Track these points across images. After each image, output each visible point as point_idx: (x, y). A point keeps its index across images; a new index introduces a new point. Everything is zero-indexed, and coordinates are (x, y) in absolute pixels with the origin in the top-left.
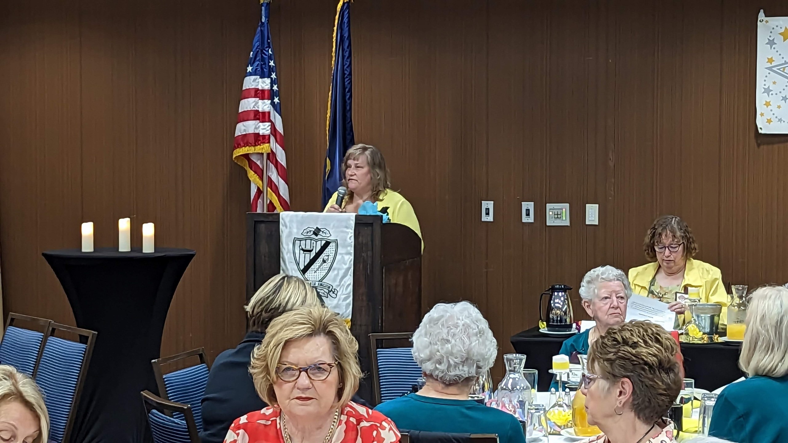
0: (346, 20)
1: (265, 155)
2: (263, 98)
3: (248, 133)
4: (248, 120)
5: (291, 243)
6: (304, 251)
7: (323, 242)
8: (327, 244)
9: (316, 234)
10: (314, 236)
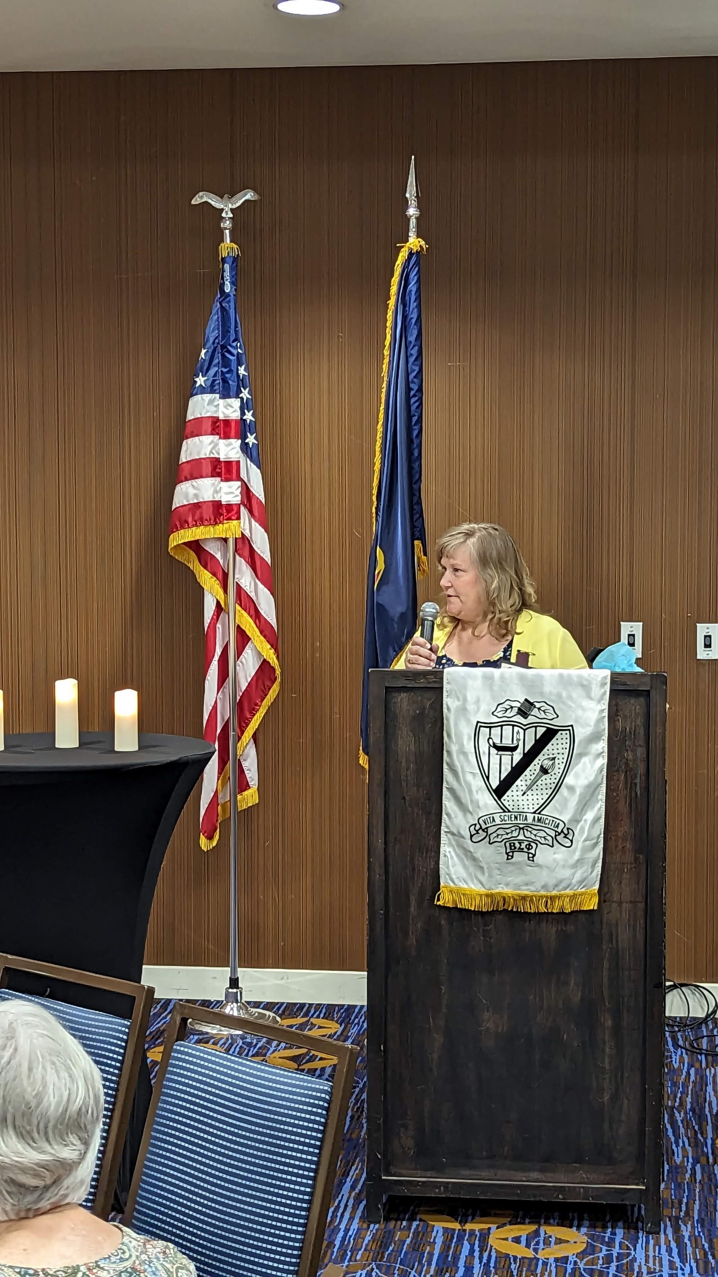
2: (226, 437)
3: (201, 500)
4: (202, 477)
5: (467, 731)
6: (499, 749)
7: (541, 731)
8: (550, 734)
9: (523, 713)
10: (519, 719)
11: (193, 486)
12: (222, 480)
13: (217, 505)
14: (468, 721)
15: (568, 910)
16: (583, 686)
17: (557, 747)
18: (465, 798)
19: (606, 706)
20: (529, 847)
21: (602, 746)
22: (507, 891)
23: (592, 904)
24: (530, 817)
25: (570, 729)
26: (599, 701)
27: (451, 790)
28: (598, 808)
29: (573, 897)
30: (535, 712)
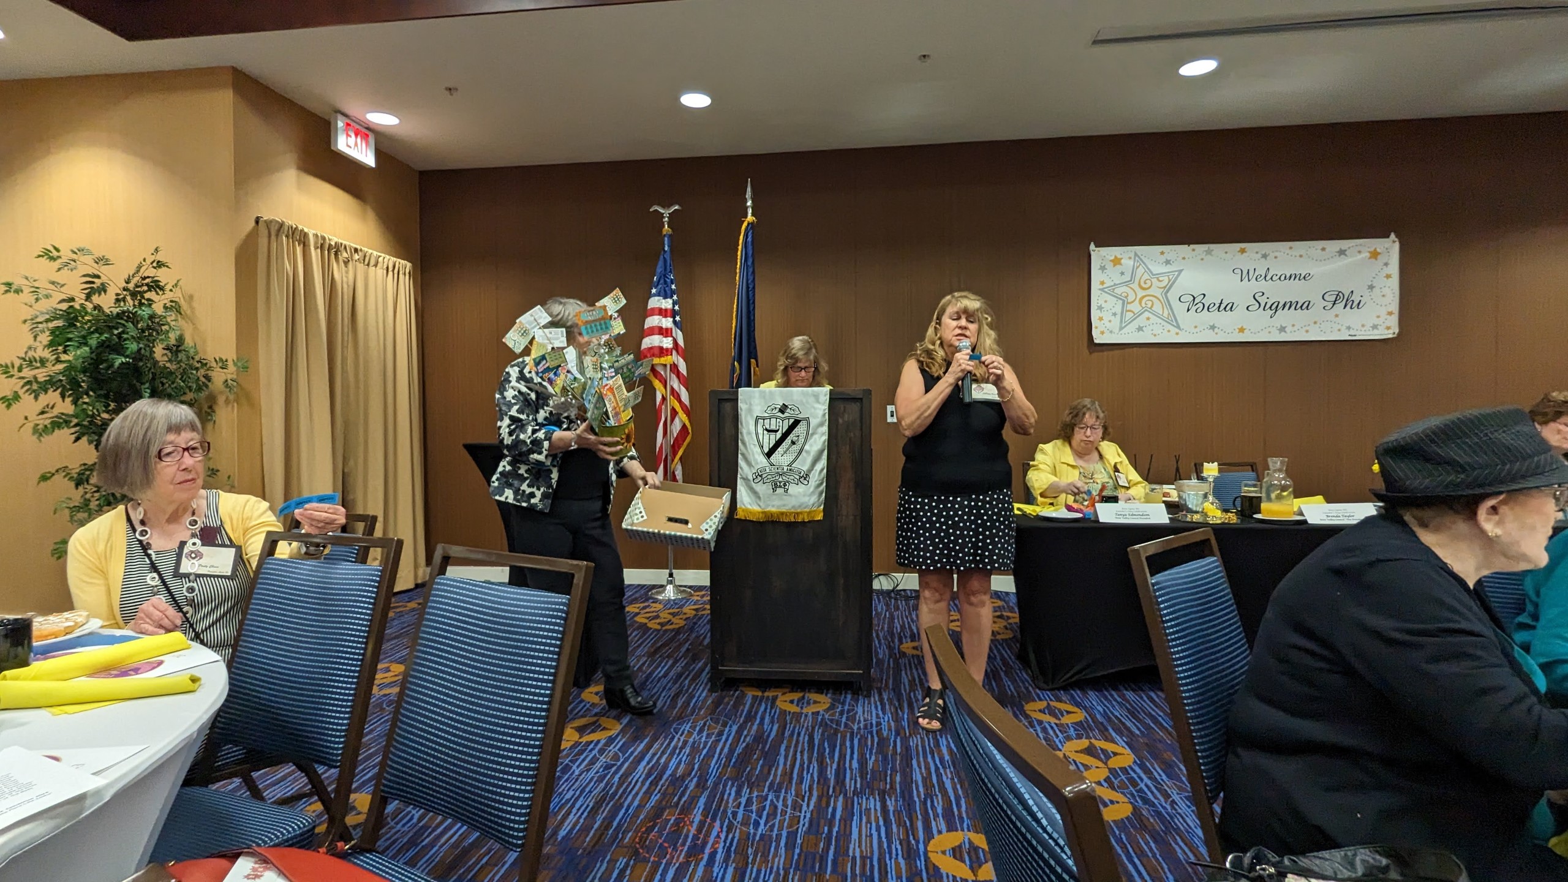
0: (749, 239)
1: (668, 367)
2: (666, 316)
3: (654, 346)
4: (654, 335)
5: (752, 423)
6: (769, 431)
7: (792, 421)
8: (796, 423)
9: (782, 411)
10: (780, 414)
11: (650, 339)
12: (664, 337)
13: (662, 348)
14: (752, 416)
15: (806, 520)
16: (814, 396)
17: (800, 430)
18: (751, 458)
19: (827, 407)
20: (785, 485)
21: (825, 429)
22: (774, 510)
23: (820, 517)
24: (785, 468)
25: (807, 420)
26: (823, 404)
27: (743, 454)
28: (823, 463)
29: (809, 513)
30: (788, 410)
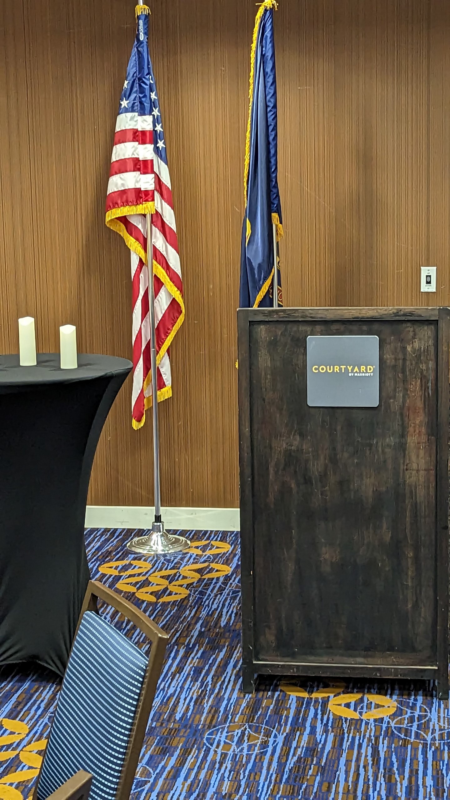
1: (149, 218)
2: (143, 142)
3: (127, 188)
4: (126, 171)
11: (121, 178)
12: (141, 174)
13: (138, 191)
